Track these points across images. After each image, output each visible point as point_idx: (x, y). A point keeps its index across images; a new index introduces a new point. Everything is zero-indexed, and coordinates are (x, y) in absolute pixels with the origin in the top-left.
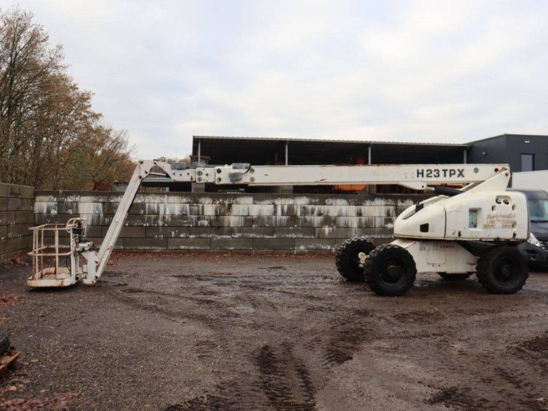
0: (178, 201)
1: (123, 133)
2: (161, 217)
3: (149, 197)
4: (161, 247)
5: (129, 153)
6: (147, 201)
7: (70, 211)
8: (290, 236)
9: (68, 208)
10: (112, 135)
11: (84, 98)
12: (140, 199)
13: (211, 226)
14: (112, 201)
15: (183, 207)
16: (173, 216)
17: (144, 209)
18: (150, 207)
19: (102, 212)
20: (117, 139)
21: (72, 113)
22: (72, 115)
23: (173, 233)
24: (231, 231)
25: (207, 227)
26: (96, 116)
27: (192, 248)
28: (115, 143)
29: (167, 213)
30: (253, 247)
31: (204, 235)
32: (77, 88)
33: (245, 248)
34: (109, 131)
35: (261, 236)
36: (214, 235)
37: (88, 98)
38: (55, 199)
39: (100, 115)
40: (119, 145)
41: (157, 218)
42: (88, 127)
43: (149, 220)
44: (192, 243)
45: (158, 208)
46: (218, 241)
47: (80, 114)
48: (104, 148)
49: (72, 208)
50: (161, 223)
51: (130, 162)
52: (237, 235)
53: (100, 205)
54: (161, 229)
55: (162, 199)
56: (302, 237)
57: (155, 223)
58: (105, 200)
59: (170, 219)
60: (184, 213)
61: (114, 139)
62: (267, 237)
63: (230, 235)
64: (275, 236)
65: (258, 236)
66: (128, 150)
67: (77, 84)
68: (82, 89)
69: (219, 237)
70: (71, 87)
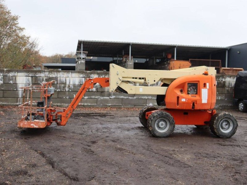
0: (78, 76)
1: (36, 40)
2: (67, 86)
3: (60, 73)
4: (67, 104)
5: (39, 50)
6: (59, 76)
7: (11, 82)
8: (144, 97)
9: (10, 80)
10: (31, 41)
11: (15, 19)
12: (55, 75)
13: (97, 92)
14: (37, 76)
15: (81, 80)
16: (74, 85)
17: (57, 80)
18: (60, 80)
19: (31, 82)
20: (33, 43)
21: (8, 27)
22: (8, 29)
23: (75, 95)
24: (109, 95)
25: (95, 92)
26: (22, 29)
27: (86, 104)
28: (32, 45)
29: (71, 83)
30: (122, 104)
31: (93, 97)
32: (10, 13)
33: (117, 104)
34: (29, 37)
35: (127, 97)
36: (99, 97)
37: (17, 19)
38: (2, 74)
39: (24, 28)
40: (34, 46)
41: (65, 87)
42: (17, 35)
43: (60, 88)
44: (86, 102)
45: (66, 80)
46: (101, 100)
47: (13, 28)
48: (26, 47)
49: (12, 80)
50: (67, 89)
51: (40, 55)
52: (113, 97)
53: (30, 78)
54: (67, 93)
55: (68, 75)
56: (151, 98)
57: (64, 90)
58: (33, 75)
59: (73, 87)
60: (81, 83)
61: (31, 42)
62: (131, 98)
63: (109, 97)
64: (135, 98)
65: (125, 98)
66: (38, 49)
67: (10, 10)
68: (13, 14)
69: (102, 98)
70: (7, 12)
